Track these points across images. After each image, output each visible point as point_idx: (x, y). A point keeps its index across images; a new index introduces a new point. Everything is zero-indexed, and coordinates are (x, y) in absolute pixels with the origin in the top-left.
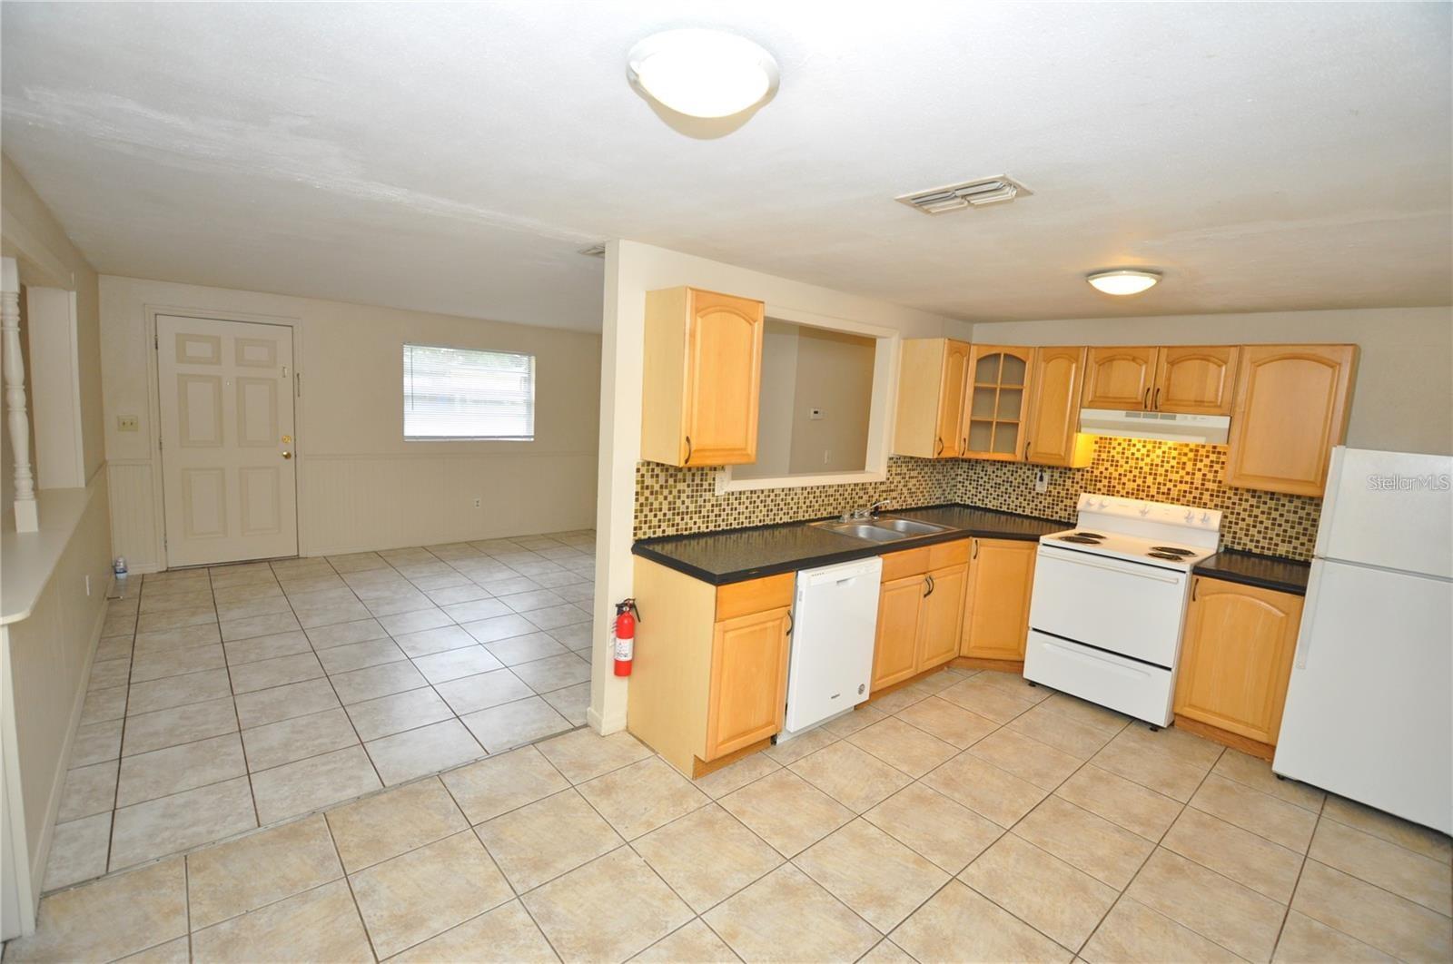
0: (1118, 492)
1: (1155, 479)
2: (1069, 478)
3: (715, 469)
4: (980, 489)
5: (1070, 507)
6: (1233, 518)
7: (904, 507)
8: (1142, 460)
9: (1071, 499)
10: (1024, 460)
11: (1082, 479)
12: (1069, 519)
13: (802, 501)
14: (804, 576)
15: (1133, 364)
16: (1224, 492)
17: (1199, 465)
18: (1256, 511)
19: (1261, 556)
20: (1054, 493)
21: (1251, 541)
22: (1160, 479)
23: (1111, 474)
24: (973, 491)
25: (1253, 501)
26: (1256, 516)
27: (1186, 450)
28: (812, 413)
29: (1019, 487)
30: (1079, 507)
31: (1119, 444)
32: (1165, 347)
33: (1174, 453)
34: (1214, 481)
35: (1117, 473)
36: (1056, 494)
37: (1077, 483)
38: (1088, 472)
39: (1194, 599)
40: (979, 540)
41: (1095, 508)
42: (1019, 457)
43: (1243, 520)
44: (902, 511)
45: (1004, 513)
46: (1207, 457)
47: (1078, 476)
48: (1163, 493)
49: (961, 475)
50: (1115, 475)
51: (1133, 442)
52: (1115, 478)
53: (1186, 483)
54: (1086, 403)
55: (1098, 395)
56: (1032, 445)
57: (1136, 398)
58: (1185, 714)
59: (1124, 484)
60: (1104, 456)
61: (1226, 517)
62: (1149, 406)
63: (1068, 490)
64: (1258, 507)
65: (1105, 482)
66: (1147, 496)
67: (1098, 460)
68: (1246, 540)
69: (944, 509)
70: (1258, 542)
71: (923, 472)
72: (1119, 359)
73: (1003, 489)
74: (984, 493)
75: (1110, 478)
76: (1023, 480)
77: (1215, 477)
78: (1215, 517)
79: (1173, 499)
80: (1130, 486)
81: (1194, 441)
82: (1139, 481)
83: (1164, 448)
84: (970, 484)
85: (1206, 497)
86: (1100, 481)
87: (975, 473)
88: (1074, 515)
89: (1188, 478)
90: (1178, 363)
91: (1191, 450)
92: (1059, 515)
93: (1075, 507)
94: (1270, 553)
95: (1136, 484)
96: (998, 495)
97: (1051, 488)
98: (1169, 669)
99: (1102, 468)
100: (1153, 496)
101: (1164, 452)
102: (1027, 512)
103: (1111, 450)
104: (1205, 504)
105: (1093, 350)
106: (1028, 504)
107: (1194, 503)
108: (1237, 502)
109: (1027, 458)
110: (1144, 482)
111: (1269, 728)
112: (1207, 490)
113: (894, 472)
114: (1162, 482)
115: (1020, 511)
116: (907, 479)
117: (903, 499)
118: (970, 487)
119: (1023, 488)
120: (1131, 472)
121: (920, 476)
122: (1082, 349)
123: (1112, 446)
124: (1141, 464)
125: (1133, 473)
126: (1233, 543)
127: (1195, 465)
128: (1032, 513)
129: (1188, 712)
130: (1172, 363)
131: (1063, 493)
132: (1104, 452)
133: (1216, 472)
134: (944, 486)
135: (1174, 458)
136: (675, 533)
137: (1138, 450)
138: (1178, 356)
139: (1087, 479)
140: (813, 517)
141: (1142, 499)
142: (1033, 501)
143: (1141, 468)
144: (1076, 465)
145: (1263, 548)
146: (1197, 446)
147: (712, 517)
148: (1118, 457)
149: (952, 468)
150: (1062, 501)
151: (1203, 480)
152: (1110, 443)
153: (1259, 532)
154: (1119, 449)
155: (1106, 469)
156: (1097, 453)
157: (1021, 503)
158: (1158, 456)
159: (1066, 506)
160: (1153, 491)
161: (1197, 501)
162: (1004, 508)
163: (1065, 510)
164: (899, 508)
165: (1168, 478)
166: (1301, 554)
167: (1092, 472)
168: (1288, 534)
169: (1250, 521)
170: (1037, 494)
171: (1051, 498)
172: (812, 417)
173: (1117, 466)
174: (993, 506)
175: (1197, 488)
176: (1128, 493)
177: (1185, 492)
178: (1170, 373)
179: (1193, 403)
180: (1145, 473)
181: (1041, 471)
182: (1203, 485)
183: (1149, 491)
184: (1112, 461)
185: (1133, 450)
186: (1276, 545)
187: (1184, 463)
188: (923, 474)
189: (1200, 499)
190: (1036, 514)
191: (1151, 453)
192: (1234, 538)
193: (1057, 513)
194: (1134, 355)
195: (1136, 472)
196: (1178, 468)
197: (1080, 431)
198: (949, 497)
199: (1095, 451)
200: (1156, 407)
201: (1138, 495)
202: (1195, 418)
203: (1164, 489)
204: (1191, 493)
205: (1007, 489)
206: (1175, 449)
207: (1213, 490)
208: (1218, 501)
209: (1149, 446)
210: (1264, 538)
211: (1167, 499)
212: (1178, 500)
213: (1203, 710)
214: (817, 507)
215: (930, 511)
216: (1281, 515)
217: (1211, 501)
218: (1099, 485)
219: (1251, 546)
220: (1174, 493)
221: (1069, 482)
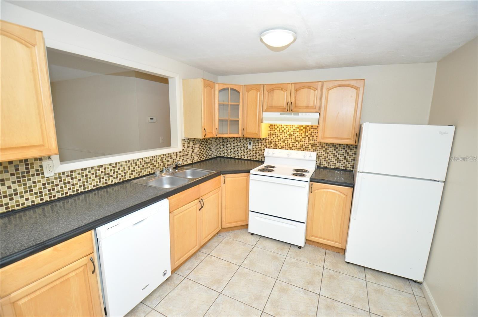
0: (278, 147)
1: (291, 141)
2: (260, 142)
3: (41, 159)
4: (228, 149)
5: (261, 154)
6: (320, 154)
7: (194, 162)
8: (286, 133)
9: (262, 151)
10: (242, 136)
11: (265, 143)
12: (261, 159)
13: (127, 169)
14: (101, 230)
15: (281, 91)
16: (316, 144)
17: (307, 134)
18: (328, 151)
19: (330, 169)
20: (255, 149)
21: (327, 163)
22: (293, 141)
23: (275, 140)
24: (225, 151)
25: (327, 147)
26: (328, 153)
27: (302, 128)
28: (149, 119)
29: (242, 148)
30: (265, 155)
31: (278, 127)
32: (293, 83)
33: (298, 130)
34: (313, 140)
35: (278, 139)
36: (256, 149)
37: (264, 144)
38: (267, 139)
39: (311, 192)
40: (225, 175)
41: (271, 155)
42: (240, 135)
43: (323, 155)
44: (193, 164)
45: (237, 159)
46: (310, 130)
47: (263, 141)
48: (295, 146)
49: (219, 144)
50: (277, 140)
51: (283, 126)
52: (277, 141)
53: (303, 141)
54: (264, 110)
55: (269, 106)
56: (245, 129)
57: (283, 107)
58: (310, 239)
59: (280, 143)
60: (272, 132)
61: (317, 154)
62: (288, 110)
63: (260, 147)
64: (328, 149)
65: (274, 143)
66: (289, 148)
67: (271, 134)
68: (325, 163)
69: (214, 159)
70: (329, 163)
71: (201, 145)
72: (276, 89)
73: (236, 149)
74: (229, 151)
75: (275, 141)
76: (243, 144)
77: (313, 138)
78: (314, 155)
79: (298, 148)
80: (283, 144)
81: (305, 124)
82: (286, 142)
83: (294, 128)
84: (223, 147)
85: (310, 147)
86: (272, 143)
87: (225, 143)
88: (263, 158)
89: (303, 140)
90: (299, 90)
91: (304, 128)
92: (258, 158)
93: (263, 154)
94: (333, 167)
95: (285, 143)
96: (234, 152)
97: (254, 147)
98: (304, 223)
99: (272, 138)
100: (291, 148)
101: (294, 130)
102: (246, 158)
103: (275, 130)
104: (310, 149)
105: (266, 86)
106: (246, 154)
107: (306, 149)
108: (321, 148)
109: (243, 136)
110: (288, 142)
111: (342, 242)
112: (310, 144)
113: (186, 146)
114: (294, 142)
115: (243, 158)
116: (194, 148)
117: (193, 158)
118: (223, 149)
119: (243, 148)
120: (283, 138)
121: (200, 147)
122: (261, 85)
123: (275, 128)
124: (286, 135)
125: (284, 139)
126: (320, 164)
127: (305, 134)
128: (248, 158)
129: (312, 238)
130: (296, 90)
131: (259, 149)
132: (272, 131)
133: (313, 136)
134: (213, 149)
135: (298, 132)
136: (5, 211)
137: (285, 129)
138: (299, 87)
139: (267, 143)
140: (137, 176)
141: (287, 149)
142: (248, 153)
143: (286, 137)
144: (262, 137)
145: (331, 165)
146: (306, 126)
147: (45, 192)
148: (278, 133)
149: (215, 142)
150: (258, 152)
151: (309, 140)
152: (274, 127)
153: (329, 159)
154: (278, 129)
155: (274, 138)
156: (270, 131)
157: (243, 154)
158: (292, 131)
159: (260, 154)
160: (291, 146)
161: (307, 148)
162: (237, 157)
163: (260, 156)
164: (191, 163)
165: (296, 140)
166: (344, 167)
167: (269, 139)
168: (339, 159)
169: (326, 155)
170: (249, 150)
171: (254, 151)
172: (149, 121)
173: (277, 136)
174: (233, 156)
175: (306, 144)
176: (282, 147)
177: (302, 145)
178: (296, 95)
179: (305, 108)
180: (288, 138)
181: (250, 140)
182: (309, 142)
183: (289, 146)
184: (276, 134)
185: (283, 129)
186: (335, 164)
187: (302, 134)
188: (202, 145)
189: (308, 147)
190: (249, 158)
191: (289, 130)
192: (320, 162)
193: (257, 157)
194: (281, 87)
195: (284, 138)
196: (299, 135)
197: (263, 123)
198: (215, 154)
199: (269, 131)
200: (291, 111)
201: (286, 147)
202: (306, 114)
203: (295, 145)
204: (304, 145)
205: (237, 149)
206: (298, 128)
207: (312, 144)
208: (314, 148)
209: (289, 127)
210: (331, 161)
211: (296, 148)
212: (300, 149)
213: (317, 237)
214: (139, 170)
215: (207, 162)
216: (337, 152)
217: (312, 148)
218: (272, 145)
219: (326, 165)
220: (298, 146)
221: (260, 144)
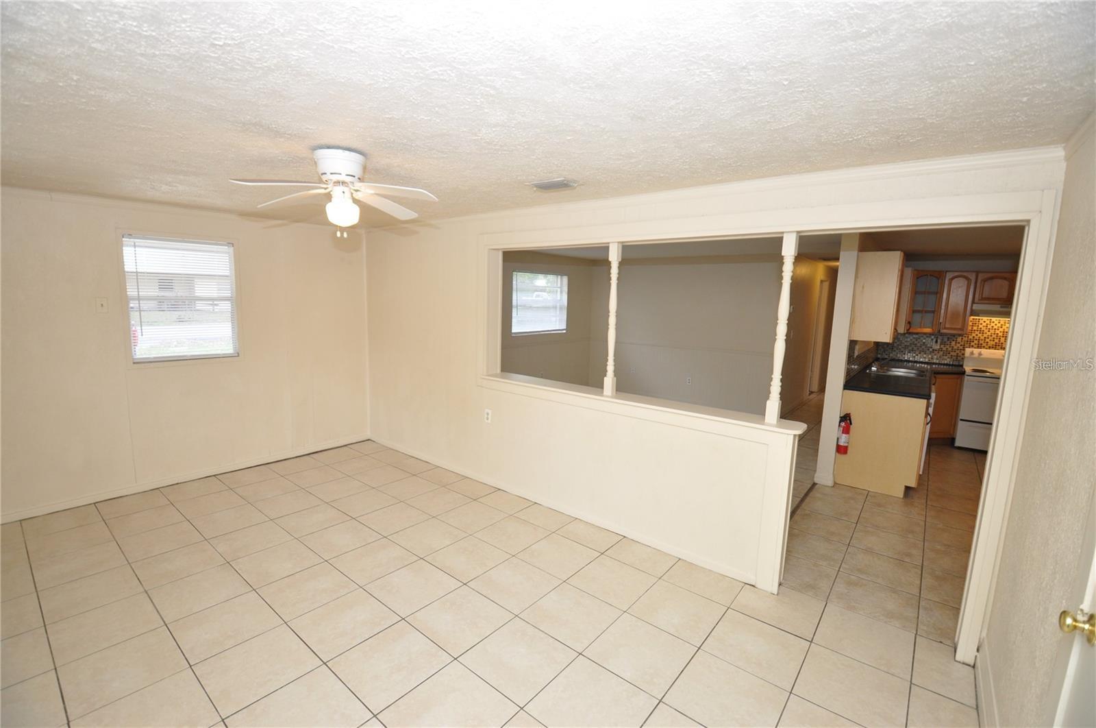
2: (953, 340)
9: (958, 351)
11: (962, 341)
12: (953, 362)
20: (944, 349)
23: (979, 337)
29: (921, 347)
30: (966, 355)
31: (985, 322)
35: (983, 337)
37: (959, 343)
38: (965, 337)
41: (975, 355)
42: (935, 330)
47: (959, 339)
51: (993, 320)
52: (982, 340)
54: (976, 300)
55: (984, 296)
56: (943, 323)
59: (987, 342)
60: (975, 328)
63: (953, 347)
65: (976, 342)
67: (972, 330)
72: (996, 278)
75: (979, 340)
76: (925, 343)
80: (991, 343)
82: (996, 341)
86: (973, 342)
88: (961, 360)
92: (947, 361)
93: (961, 356)
95: (994, 342)
96: (907, 352)
97: (942, 346)
99: (974, 335)
102: (927, 360)
103: (980, 325)
105: (983, 273)
106: (928, 356)
109: (939, 331)
115: (922, 360)
125: (993, 337)
128: (930, 360)
131: (950, 349)
132: (975, 326)
142: (930, 354)
143: (997, 334)
148: (983, 329)
150: (949, 353)
152: (979, 322)
154: (985, 324)
155: (977, 335)
156: (971, 327)
157: (922, 355)
159: (951, 356)
162: (911, 359)
163: (951, 358)
167: (968, 337)
170: (934, 350)
171: (943, 352)
173: (983, 333)
176: (990, 347)
185: (993, 324)
190: (932, 361)
218: (973, 344)
221: (953, 343)
